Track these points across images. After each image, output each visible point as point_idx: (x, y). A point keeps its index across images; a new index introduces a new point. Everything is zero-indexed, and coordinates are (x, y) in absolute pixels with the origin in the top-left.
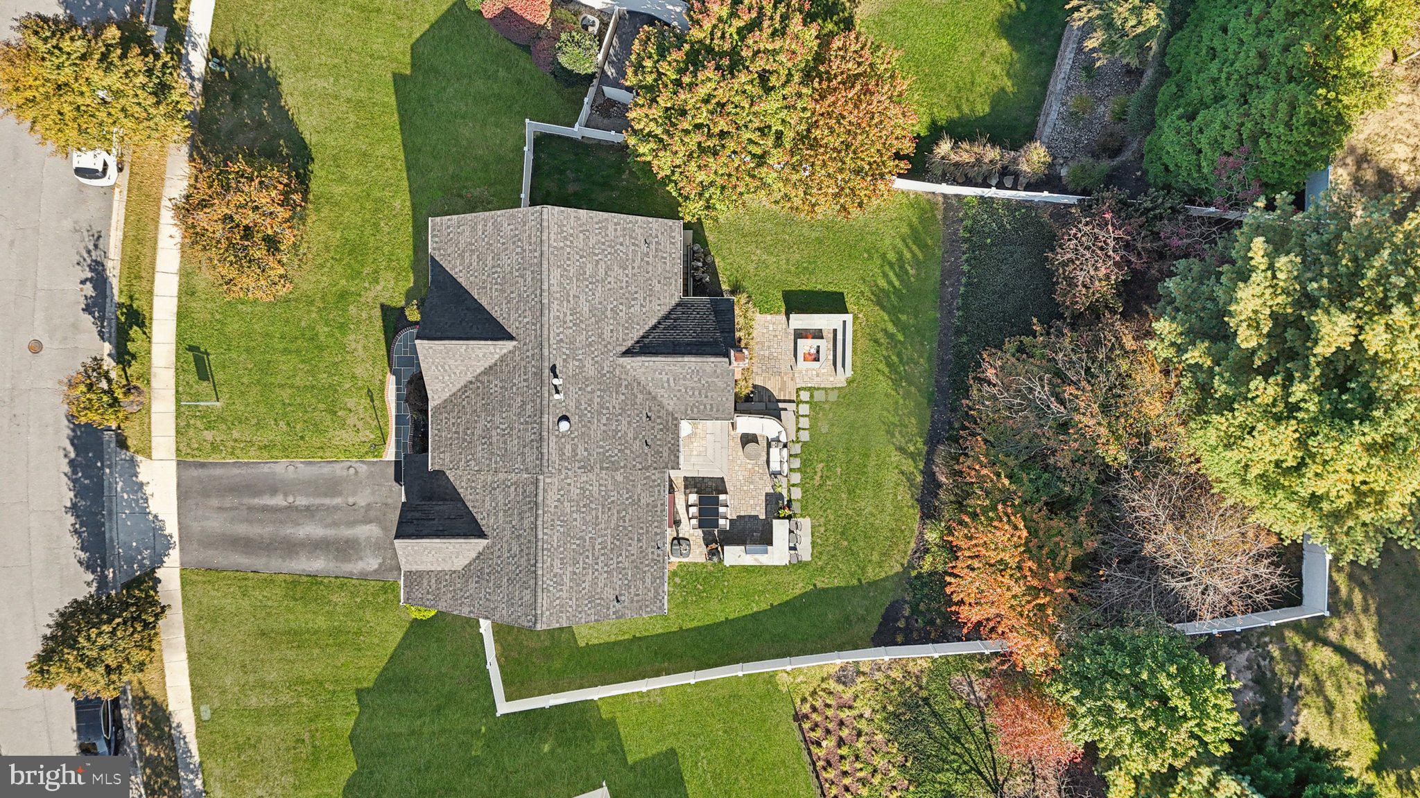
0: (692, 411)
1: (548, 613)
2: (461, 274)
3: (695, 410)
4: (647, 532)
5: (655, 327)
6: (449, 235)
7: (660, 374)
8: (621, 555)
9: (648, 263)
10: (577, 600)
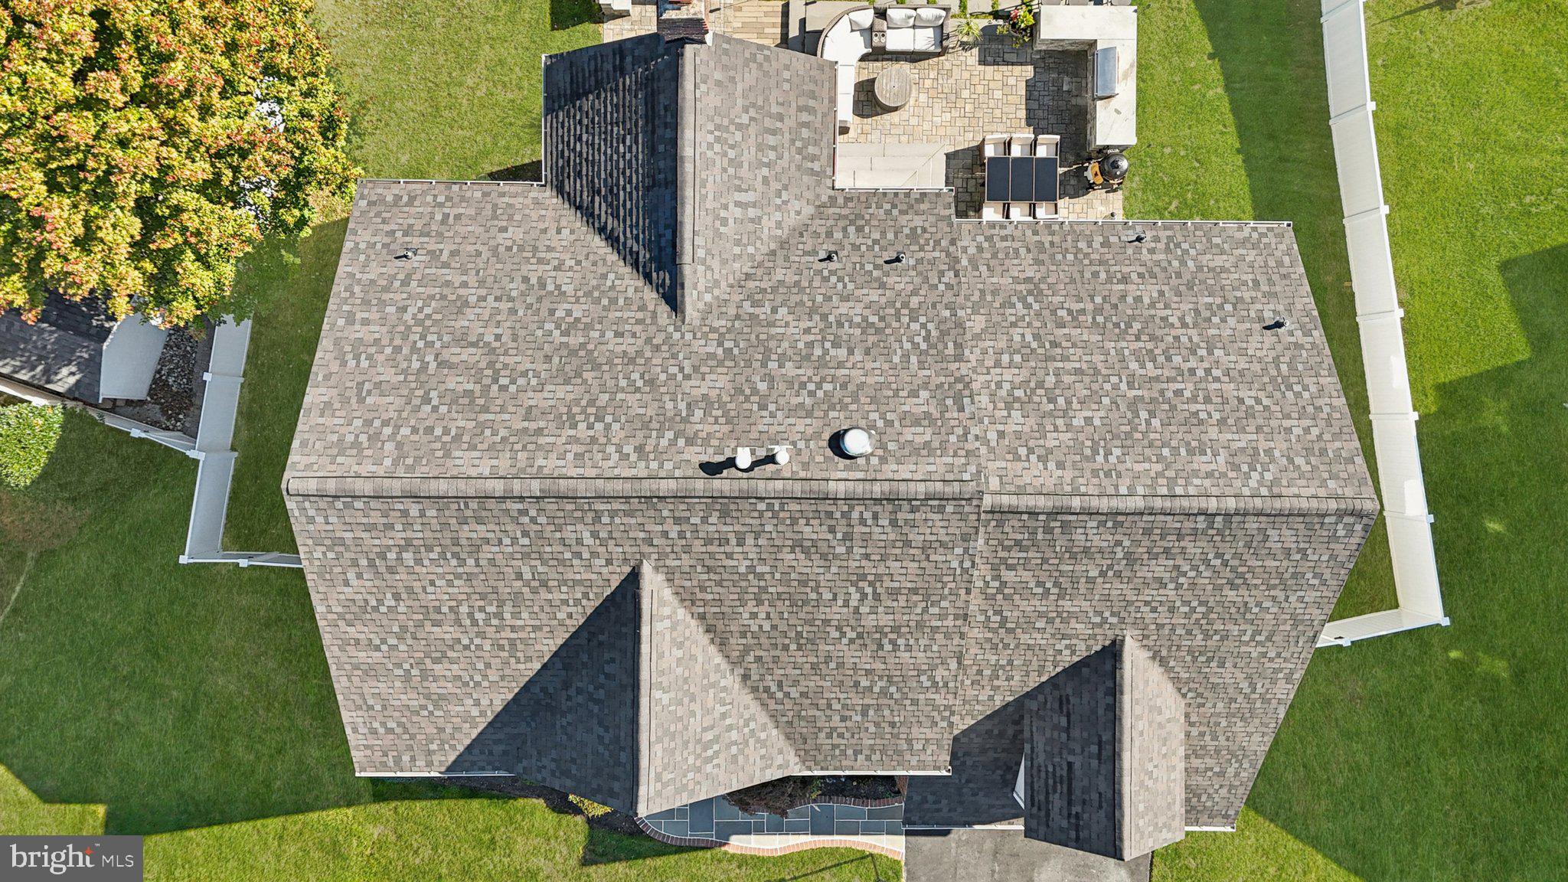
0: (814, 158)
1: (1331, 484)
2: (485, 702)
3: (811, 150)
4: (1101, 263)
5: (612, 240)
6: (390, 731)
7: (724, 222)
8: (1164, 319)
9: (454, 254)
10: (1288, 417)
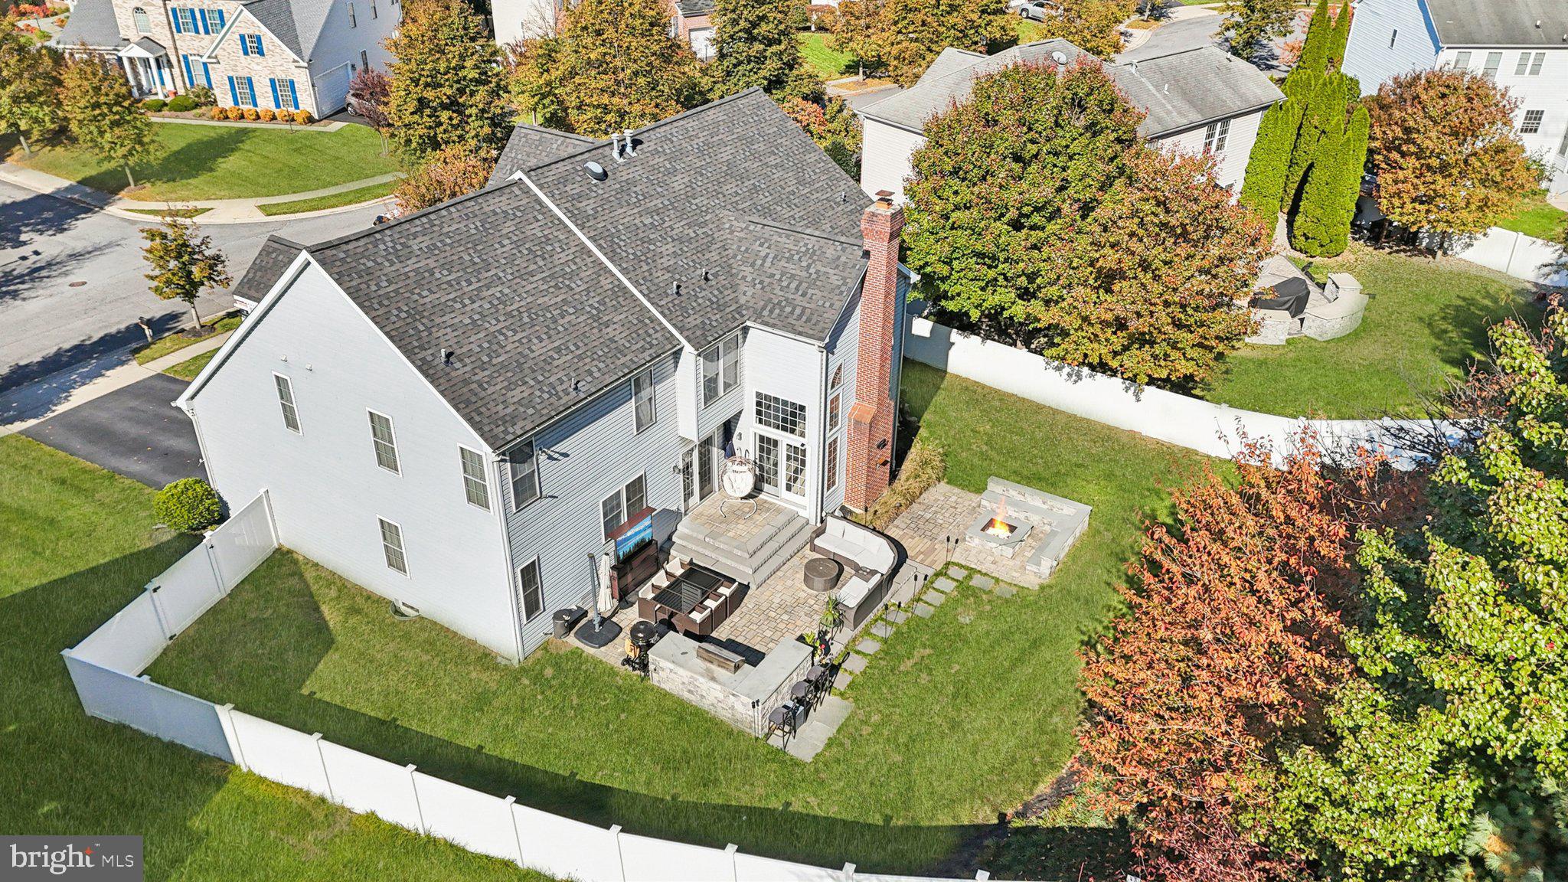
0: (771, 312)
1: (342, 255)
3: (777, 311)
8: (515, 332)
10: (396, 291)
